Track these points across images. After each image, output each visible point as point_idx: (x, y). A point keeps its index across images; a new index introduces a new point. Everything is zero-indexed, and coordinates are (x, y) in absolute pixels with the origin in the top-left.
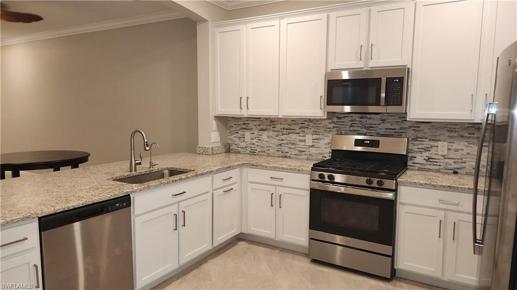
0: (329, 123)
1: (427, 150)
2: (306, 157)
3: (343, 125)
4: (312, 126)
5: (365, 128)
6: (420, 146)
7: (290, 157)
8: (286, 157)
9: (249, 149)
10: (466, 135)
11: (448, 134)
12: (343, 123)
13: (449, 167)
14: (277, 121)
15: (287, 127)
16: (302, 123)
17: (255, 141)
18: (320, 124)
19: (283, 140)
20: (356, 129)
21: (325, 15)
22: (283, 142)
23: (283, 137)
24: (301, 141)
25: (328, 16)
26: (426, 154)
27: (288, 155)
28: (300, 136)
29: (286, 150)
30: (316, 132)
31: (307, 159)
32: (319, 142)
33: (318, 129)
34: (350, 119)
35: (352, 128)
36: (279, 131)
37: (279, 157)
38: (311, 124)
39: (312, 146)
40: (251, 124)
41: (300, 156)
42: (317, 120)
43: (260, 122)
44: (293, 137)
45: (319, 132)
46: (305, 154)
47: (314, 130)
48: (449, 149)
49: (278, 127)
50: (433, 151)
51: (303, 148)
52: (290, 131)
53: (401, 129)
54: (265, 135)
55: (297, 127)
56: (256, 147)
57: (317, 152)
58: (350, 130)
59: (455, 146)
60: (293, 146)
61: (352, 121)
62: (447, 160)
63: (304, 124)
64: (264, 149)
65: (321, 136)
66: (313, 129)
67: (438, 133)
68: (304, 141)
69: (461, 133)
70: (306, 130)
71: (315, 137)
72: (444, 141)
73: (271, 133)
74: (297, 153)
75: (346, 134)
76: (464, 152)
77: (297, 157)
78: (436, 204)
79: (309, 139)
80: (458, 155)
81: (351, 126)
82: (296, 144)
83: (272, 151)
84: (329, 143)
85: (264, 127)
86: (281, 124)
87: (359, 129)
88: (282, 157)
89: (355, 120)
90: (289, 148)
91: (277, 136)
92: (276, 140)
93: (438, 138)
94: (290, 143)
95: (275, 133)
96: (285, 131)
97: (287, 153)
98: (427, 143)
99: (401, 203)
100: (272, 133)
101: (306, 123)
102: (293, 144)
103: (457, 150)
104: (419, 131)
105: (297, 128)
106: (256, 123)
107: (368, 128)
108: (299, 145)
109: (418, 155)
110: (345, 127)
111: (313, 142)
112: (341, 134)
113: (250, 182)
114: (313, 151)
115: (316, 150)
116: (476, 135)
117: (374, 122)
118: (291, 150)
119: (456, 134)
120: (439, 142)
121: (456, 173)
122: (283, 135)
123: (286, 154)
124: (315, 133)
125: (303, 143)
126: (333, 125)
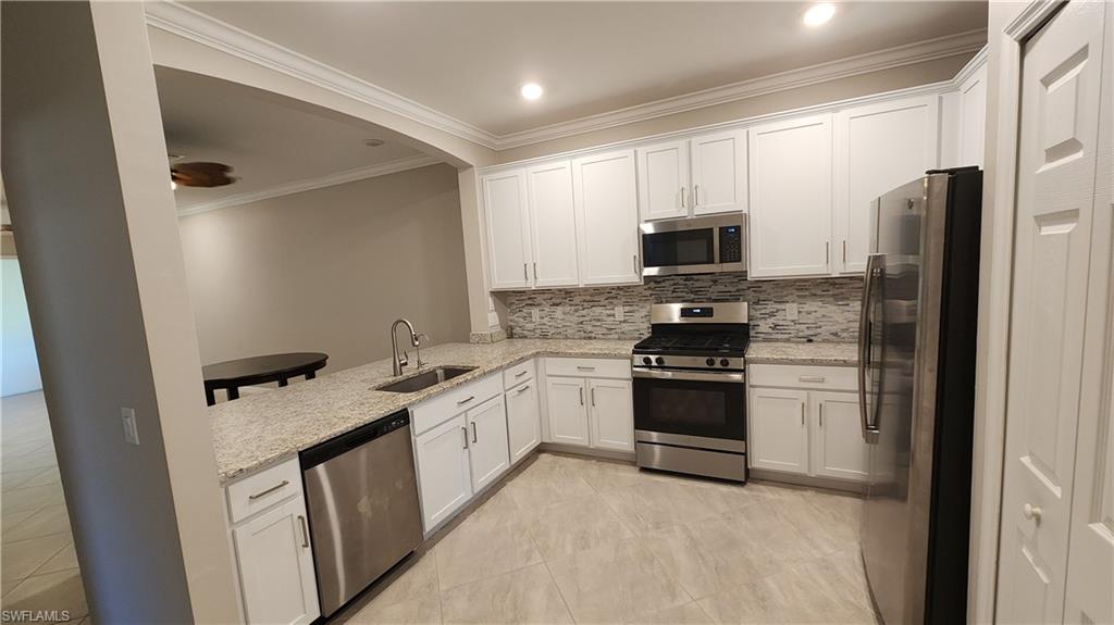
0: (645, 290)
1: (772, 315)
2: (617, 336)
3: (663, 290)
4: (623, 296)
5: (692, 292)
6: (763, 312)
7: (595, 338)
8: (590, 338)
9: (538, 331)
10: (819, 293)
11: (797, 293)
13: (801, 334)
14: (574, 292)
15: (588, 298)
16: (608, 293)
17: (546, 320)
18: (634, 292)
19: (585, 316)
20: (681, 294)
21: (632, 151)
22: (584, 319)
23: (584, 312)
24: (608, 315)
25: (635, 152)
26: (772, 320)
27: (593, 335)
28: (607, 309)
29: (590, 328)
30: (628, 302)
31: (619, 339)
32: (633, 316)
33: (630, 299)
34: (672, 282)
35: (675, 294)
36: (579, 305)
37: (580, 339)
38: (621, 292)
39: (624, 322)
40: (539, 299)
41: (609, 336)
42: (629, 287)
43: (551, 296)
44: (598, 310)
45: (632, 302)
46: (617, 332)
48: (799, 312)
49: (577, 300)
50: (780, 316)
51: (612, 324)
52: (593, 303)
53: (738, 291)
54: (559, 312)
55: (602, 298)
56: (548, 328)
57: (631, 328)
58: (672, 297)
59: (807, 307)
60: (599, 324)
61: (674, 284)
62: (798, 326)
63: (611, 293)
64: (559, 330)
65: (635, 308)
66: (624, 300)
67: (785, 293)
68: (614, 315)
69: (813, 291)
70: (614, 301)
71: (627, 308)
72: (793, 302)
74: (605, 331)
75: (667, 302)
76: (819, 315)
77: (605, 337)
78: (796, 383)
79: (619, 312)
80: (811, 319)
81: (673, 292)
82: (603, 321)
83: (570, 331)
84: (646, 316)
85: (558, 301)
86: (580, 295)
87: (684, 294)
88: (585, 338)
89: (678, 284)
90: (593, 326)
91: (576, 311)
92: (575, 318)
93: (785, 299)
94: (594, 319)
95: (574, 308)
96: (586, 305)
97: (591, 332)
98: (772, 306)
99: (751, 386)
100: (569, 308)
101: (614, 292)
102: (599, 320)
103: (809, 313)
104: (760, 292)
105: (602, 299)
106: (546, 296)
107: (696, 293)
108: (606, 321)
109: (761, 323)
110: (666, 294)
111: (625, 316)
112: (662, 302)
113: (550, 376)
114: (626, 327)
115: (630, 326)
116: (831, 293)
117: (704, 285)
118: (597, 329)
119: (807, 293)
120: (788, 305)
121: (810, 341)
122: (583, 309)
123: (590, 335)
124: (626, 304)
125: (612, 318)
126: (651, 292)
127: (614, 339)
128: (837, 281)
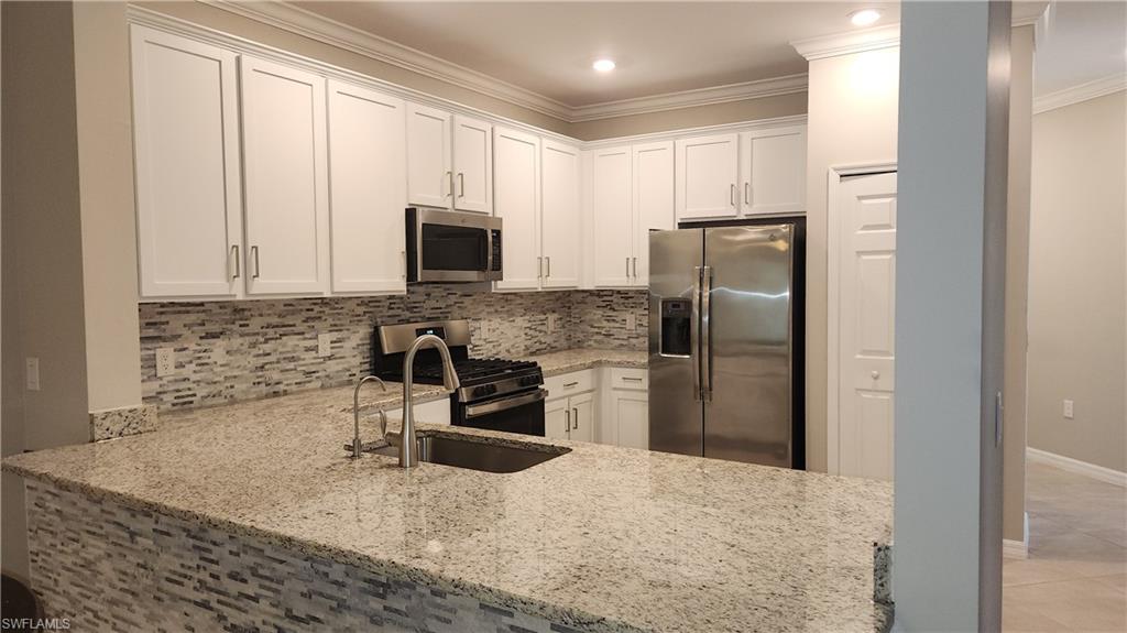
0: (358, 305)
2: (319, 384)
3: (379, 307)
4: (329, 315)
5: (408, 309)
7: (285, 393)
8: (276, 394)
9: (169, 398)
11: (487, 310)
12: (378, 304)
13: (489, 354)
14: (250, 310)
15: (275, 320)
16: (308, 310)
17: (188, 371)
18: (342, 308)
19: (269, 354)
20: (397, 312)
22: (267, 359)
23: (268, 347)
24: (308, 349)
27: (281, 387)
28: (305, 339)
29: (276, 376)
30: (335, 325)
31: (323, 387)
32: (341, 347)
33: (339, 319)
35: (391, 312)
36: (258, 334)
37: (259, 399)
38: (327, 310)
39: (330, 358)
40: (176, 324)
41: (307, 385)
42: (337, 301)
43: (203, 316)
44: (291, 342)
45: (342, 325)
46: (317, 378)
47: (333, 323)
48: (489, 330)
49: (255, 324)
50: (477, 335)
51: (312, 364)
52: (283, 329)
53: (448, 307)
54: (218, 351)
55: (297, 320)
56: (191, 386)
57: (340, 368)
58: (389, 316)
60: (292, 365)
63: (312, 310)
64: (219, 387)
65: (345, 334)
66: (330, 321)
67: (479, 310)
68: (315, 349)
69: (496, 307)
70: (317, 324)
71: (335, 336)
72: (485, 319)
73: (236, 342)
74: (301, 378)
76: (500, 332)
77: (300, 389)
79: (325, 341)
80: (495, 337)
81: (391, 309)
82: (299, 359)
83: (240, 387)
84: (358, 345)
85: (216, 328)
86: (261, 315)
88: (267, 396)
90: (282, 371)
91: (253, 345)
92: (250, 358)
93: (480, 316)
94: (285, 359)
95: (248, 340)
96: (271, 333)
97: (277, 383)
98: (471, 325)
100: (240, 340)
101: (317, 308)
102: (293, 359)
103: (495, 330)
104: (464, 309)
105: (298, 322)
106: (192, 318)
108: (304, 359)
110: (381, 312)
111: (332, 348)
114: (333, 366)
115: (338, 364)
116: (505, 309)
118: (288, 375)
119: (492, 310)
120: (482, 322)
122: (266, 341)
123: (276, 388)
124: (335, 328)
125: (313, 354)
126: (363, 309)
127: (314, 390)
128: (509, 297)
